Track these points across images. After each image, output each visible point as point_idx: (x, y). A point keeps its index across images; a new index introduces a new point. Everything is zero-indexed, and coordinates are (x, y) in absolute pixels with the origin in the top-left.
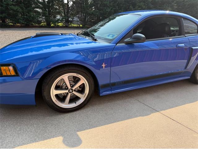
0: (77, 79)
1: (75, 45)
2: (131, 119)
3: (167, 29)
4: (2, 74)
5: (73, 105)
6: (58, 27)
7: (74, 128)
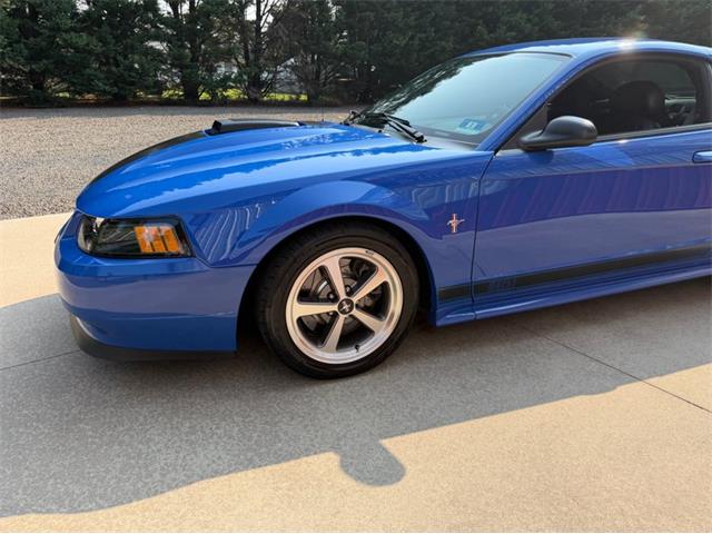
0: (364, 268)
1: (367, 156)
2: (553, 404)
3: (652, 101)
4: (139, 250)
5: (350, 355)
6: (226, 103)
7: (367, 426)
